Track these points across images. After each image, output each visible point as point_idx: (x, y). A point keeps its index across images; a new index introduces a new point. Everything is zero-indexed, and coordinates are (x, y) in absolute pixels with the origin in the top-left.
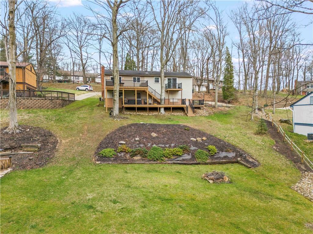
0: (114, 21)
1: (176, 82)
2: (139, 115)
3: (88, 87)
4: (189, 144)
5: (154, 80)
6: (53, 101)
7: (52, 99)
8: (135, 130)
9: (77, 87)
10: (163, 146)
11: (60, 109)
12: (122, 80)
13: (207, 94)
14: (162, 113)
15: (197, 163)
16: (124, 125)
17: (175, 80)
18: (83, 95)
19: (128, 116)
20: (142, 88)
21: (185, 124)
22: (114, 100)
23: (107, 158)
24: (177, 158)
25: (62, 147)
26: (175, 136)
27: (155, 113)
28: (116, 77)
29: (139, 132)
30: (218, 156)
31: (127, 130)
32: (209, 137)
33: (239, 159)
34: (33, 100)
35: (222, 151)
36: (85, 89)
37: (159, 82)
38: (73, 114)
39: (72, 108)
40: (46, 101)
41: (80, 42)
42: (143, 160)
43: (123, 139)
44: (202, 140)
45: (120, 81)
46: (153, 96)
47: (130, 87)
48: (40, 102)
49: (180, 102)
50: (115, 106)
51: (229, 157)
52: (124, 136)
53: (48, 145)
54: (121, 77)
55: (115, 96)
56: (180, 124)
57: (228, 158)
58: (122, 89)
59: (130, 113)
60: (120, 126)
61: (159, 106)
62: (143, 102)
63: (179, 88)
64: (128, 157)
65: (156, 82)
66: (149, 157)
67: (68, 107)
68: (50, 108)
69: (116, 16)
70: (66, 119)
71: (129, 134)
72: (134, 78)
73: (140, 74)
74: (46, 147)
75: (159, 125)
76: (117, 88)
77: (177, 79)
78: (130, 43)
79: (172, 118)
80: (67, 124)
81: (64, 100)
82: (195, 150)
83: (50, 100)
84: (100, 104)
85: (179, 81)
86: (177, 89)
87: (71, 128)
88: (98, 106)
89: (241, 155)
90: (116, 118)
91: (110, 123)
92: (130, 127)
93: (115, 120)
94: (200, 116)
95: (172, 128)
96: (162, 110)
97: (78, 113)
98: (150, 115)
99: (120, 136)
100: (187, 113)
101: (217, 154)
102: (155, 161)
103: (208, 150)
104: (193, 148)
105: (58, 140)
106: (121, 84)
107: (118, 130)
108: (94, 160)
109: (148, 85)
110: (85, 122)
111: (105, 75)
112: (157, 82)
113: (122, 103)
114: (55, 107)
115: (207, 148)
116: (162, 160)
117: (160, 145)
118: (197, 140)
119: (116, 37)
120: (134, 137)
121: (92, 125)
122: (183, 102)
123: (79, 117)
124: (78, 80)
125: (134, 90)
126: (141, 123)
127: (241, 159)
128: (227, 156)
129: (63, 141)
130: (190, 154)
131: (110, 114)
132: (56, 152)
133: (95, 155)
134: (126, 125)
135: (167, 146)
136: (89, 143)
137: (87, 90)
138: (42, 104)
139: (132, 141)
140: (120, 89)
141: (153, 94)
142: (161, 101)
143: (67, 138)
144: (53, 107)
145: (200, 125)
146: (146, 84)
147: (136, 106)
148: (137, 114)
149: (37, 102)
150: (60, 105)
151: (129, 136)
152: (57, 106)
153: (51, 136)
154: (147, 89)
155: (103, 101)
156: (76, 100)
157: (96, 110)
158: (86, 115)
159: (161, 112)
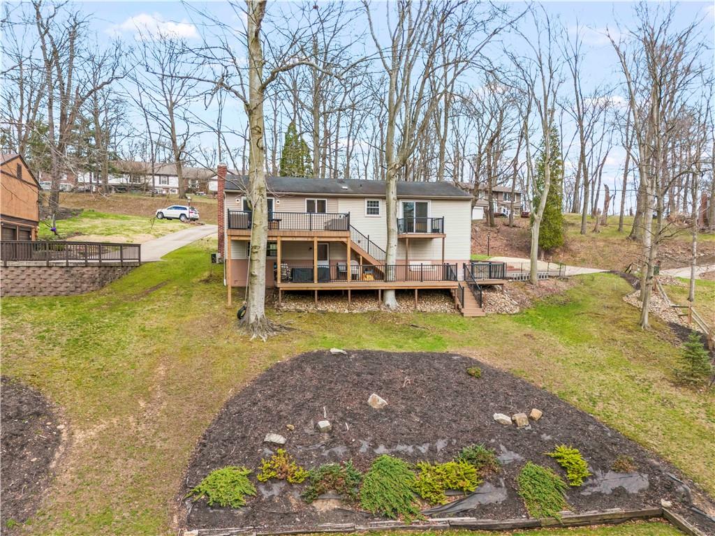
0: (254, 39)
1: (426, 215)
2: (323, 312)
3: (185, 209)
4: (493, 441)
5: (366, 207)
6: (74, 271)
7: (70, 265)
8: (315, 382)
9: (159, 210)
10: (410, 449)
11: (94, 293)
12: (274, 211)
13: (489, 228)
14: (388, 305)
15: (530, 524)
16: (281, 359)
17: (422, 208)
18: (170, 237)
19: (292, 321)
20: (333, 236)
21: (465, 351)
22: (252, 275)
23: (222, 511)
24: (461, 500)
25: (72, 462)
26: (442, 405)
27: (370, 306)
28: (258, 208)
29: (330, 389)
30: (595, 490)
31: (291, 380)
32: (545, 402)
33: (666, 503)
34: (13, 269)
35: (605, 469)
36: (178, 217)
37: (378, 213)
38: (128, 315)
39: (130, 291)
40: (50, 272)
41: (170, 92)
42: (346, 515)
43: (277, 422)
44: (531, 419)
45: (270, 214)
46: (363, 255)
47: (299, 231)
48: (33, 276)
49: (439, 273)
50: (255, 294)
51: (631, 492)
52: (282, 406)
53: (23, 458)
54: (274, 198)
55: (255, 264)
56: (451, 349)
57: (629, 496)
58: (274, 239)
59: (298, 307)
60: (270, 363)
61: (379, 285)
62: (333, 274)
63: (434, 231)
64: (294, 502)
65: (371, 213)
66: (366, 503)
67: (117, 285)
68: (63, 293)
69: (261, 20)
70: (103, 338)
71: (298, 398)
72: (308, 201)
73: (325, 190)
74: (15, 463)
75: (389, 355)
76: (259, 238)
77: (430, 205)
78: (295, 97)
79: (421, 323)
80: (102, 360)
81: (106, 267)
82: (514, 466)
83: (64, 269)
84: (211, 276)
85: (434, 210)
86: (429, 234)
87: (112, 374)
88: (206, 281)
89: (669, 488)
90: (256, 329)
91: (236, 354)
92: (300, 367)
93: (254, 336)
94: (498, 313)
95: (429, 371)
96: (390, 298)
97: (142, 309)
98: (355, 312)
99: (268, 410)
100: (460, 307)
101: (590, 481)
102: (386, 516)
103: (560, 464)
104: (507, 457)
105: (59, 432)
106: (272, 222)
107: (262, 381)
108: (176, 521)
109: (351, 224)
110: (162, 346)
111: (226, 192)
112: (374, 213)
113: (276, 279)
114: (76, 287)
115: (553, 455)
116: (411, 513)
117: (400, 448)
118: (514, 421)
119: (257, 86)
120: (315, 414)
121: (180, 362)
122: (448, 271)
123: (143, 330)
124: (166, 185)
125: (310, 239)
126: (334, 350)
127: (674, 505)
128: (625, 490)
129: (79, 436)
130: (501, 480)
131: (240, 316)
132: (46, 485)
133: (182, 498)
134: (285, 358)
135: (424, 449)
136: (165, 440)
137: (183, 218)
138: (38, 281)
139: (307, 431)
140: (270, 239)
141: (362, 248)
142: (386, 270)
143: (94, 419)
144: (74, 289)
145: (507, 353)
146: (345, 223)
147: (316, 286)
148: (319, 311)
149: (23, 277)
150: (94, 283)
151: (299, 408)
152: (85, 285)
153: (38, 414)
154: (347, 237)
155: (220, 263)
156: (145, 263)
157: (199, 299)
158: (168, 318)
159: (387, 303)
